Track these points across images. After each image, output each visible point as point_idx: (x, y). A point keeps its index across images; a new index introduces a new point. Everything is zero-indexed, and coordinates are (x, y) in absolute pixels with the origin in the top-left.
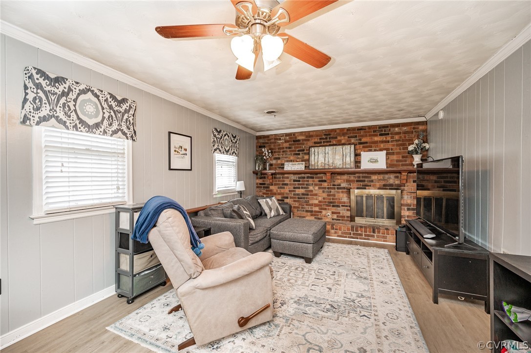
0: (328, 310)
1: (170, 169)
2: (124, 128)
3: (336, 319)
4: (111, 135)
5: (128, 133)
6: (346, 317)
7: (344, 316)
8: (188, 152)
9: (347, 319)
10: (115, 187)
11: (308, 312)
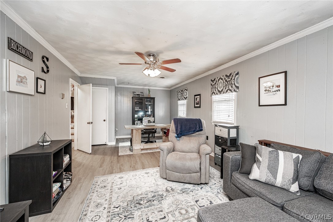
0: (141, 200)
1: (260, 106)
2: (230, 88)
3: (134, 197)
4: (226, 93)
5: (232, 89)
6: (129, 201)
7: (130, 200)
8: (282, 88)
9: (128, 200)
10: (228, 115)
11: (151, 193)
